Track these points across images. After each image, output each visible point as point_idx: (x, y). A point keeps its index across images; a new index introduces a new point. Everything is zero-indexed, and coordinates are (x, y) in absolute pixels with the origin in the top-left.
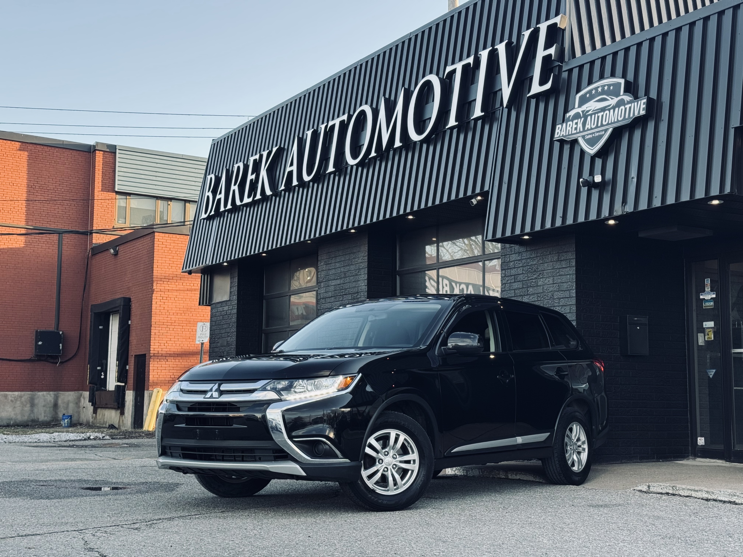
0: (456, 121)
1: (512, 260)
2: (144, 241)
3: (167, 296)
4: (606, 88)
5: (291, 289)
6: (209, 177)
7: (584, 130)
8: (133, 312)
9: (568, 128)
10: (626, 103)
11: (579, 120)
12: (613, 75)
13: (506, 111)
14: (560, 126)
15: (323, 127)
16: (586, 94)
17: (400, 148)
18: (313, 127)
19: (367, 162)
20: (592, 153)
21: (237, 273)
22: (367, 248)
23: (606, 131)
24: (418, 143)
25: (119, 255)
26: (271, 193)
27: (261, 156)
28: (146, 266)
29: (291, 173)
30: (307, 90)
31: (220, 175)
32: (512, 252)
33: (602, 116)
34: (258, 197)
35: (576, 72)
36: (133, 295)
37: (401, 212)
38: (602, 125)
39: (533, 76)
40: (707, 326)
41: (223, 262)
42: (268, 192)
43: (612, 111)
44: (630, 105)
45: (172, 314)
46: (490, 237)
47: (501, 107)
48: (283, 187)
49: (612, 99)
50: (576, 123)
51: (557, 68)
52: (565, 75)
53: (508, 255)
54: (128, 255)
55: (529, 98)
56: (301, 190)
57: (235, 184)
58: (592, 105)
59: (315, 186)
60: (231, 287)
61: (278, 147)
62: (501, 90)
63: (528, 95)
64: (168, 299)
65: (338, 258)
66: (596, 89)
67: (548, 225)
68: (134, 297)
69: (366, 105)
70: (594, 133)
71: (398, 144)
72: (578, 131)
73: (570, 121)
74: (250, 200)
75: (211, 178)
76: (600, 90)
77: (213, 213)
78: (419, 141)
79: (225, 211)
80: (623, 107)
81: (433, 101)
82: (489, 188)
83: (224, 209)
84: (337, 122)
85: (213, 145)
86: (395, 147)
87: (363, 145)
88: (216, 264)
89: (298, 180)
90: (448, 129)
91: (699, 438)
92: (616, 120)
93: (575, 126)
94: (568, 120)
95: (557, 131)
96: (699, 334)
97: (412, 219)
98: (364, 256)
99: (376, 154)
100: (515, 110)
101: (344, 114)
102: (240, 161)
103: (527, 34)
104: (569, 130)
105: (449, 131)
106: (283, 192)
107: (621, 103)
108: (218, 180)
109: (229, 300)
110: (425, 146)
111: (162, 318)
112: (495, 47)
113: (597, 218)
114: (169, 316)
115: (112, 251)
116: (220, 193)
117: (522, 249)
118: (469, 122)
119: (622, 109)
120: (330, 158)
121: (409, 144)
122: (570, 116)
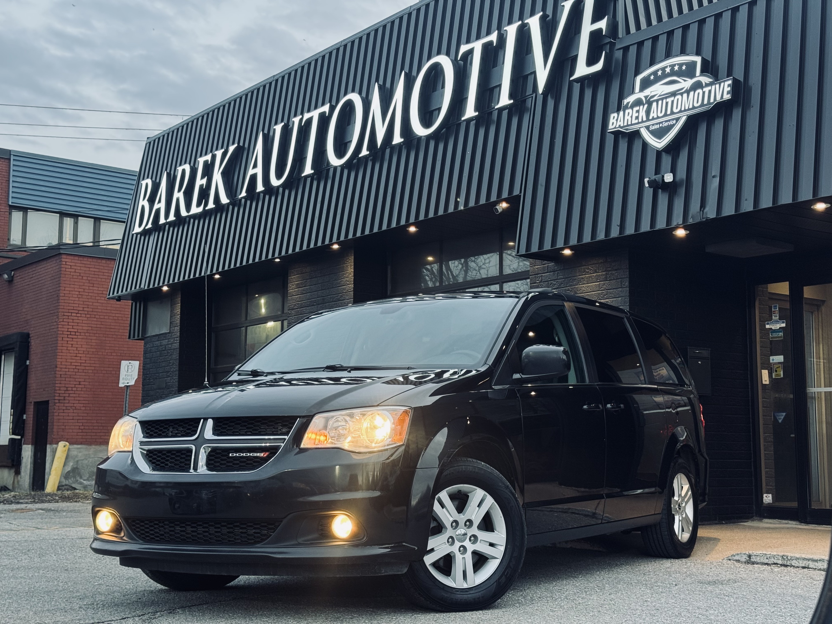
0: (475, 111)
1: (546, 280)
2: (48, 265)
3: (76, 330)
4: (676, 68)
5: (248, 319)
6: (144, 183)
7: (648, 120)
8: (32, 350)
9: (626, 117)
10: (704, 85)
11: (641, 107)
12: (683, 52)
13: (540, 99)
14: (615, 115)
15: (296, 120)
16: (650, 75)
17: (400, 145)
18: (282, 121)
19: (355, 163)
20: (660, 147)
21: (180, 299)
22: (353, 267)
23: (677, 119)
24: (424, 139)
25: (15, 281)
26: (228, 201)
27: (214, 157)
28: (50, 294)
29: (254, 177)
30: (274, 76)
31: (158, 180)
32: (544, 271)
33: (673, 102)
34: (211, 205)
35: (633, 50)
36: (32, 329)
37: (403, 222)
38: (672, 113)
39: (577, 56)
40: (774, 361)
41: (162, 286)
42: (224, 200)
43: (685, 95)
44: (709, 88)
45: (82, 352)
46: (523, 251)
47: (535, 95)
48: (244, 194)
49: (685, 81)
50: (638, 111)
51: (608, 46)
52: (618, 55)
53: (540, 273)
54: (26, 281)
55: (571, 83)
56: (267, 197)
57: (179, 191)
58: (658, 89)
59: (287, 192)
60: (171, 317)
61: (236, 145)
62: (534, 73)
63: (571, 79)
64: (77, 334)
65: (314, 279)
66: (663, 69)
67: (601, 236)
68: (33, 332)
69: (353, 94)
70: (662, 122)
71: (397, 139)
72: (640, 120)
73: (628, 108)
74: (200, 209)
75: (147, 184)
76: (668, 70)
77: (150, 226)
78: (425, 136)
79: (164, 225)
80: (700, 91)
81: (443, 87)
82: (521, 192)
83: (165, 221)
84: (315, 114)
85: (148, 145)
86: (393, 143)
87: (351, 141)
88: (154, 289)
89: (264, 185)
90: (464, 120)
91: (765, 495)
92: (691, 107)
93: (635, 115)
94: (626, 107)
95: (612, 121)
96: (763, 371)
97: (414, 231)
98: (349, 278)
99: (368, 153)
100: (552, 98)
101: (323, 105)
102: (185, 163)
103: (568, 5)
104: (628, 120)
105: (465, 123)
106: (243, 200)
107: (696, 86)
108: (156, 187)
109: (169, 333)
110: (432, 143)
111: (70, 358)
112: (526, 22)
113: (665, 227)
114: (78, 355)
115: (6, 276)
116: (160, 201)
117: (558, 267)
118: (491, 113)
119: (699, 94)
120: (307, 157)
121: (412, 140)
122: (628, 103)
